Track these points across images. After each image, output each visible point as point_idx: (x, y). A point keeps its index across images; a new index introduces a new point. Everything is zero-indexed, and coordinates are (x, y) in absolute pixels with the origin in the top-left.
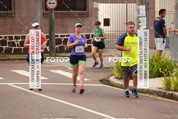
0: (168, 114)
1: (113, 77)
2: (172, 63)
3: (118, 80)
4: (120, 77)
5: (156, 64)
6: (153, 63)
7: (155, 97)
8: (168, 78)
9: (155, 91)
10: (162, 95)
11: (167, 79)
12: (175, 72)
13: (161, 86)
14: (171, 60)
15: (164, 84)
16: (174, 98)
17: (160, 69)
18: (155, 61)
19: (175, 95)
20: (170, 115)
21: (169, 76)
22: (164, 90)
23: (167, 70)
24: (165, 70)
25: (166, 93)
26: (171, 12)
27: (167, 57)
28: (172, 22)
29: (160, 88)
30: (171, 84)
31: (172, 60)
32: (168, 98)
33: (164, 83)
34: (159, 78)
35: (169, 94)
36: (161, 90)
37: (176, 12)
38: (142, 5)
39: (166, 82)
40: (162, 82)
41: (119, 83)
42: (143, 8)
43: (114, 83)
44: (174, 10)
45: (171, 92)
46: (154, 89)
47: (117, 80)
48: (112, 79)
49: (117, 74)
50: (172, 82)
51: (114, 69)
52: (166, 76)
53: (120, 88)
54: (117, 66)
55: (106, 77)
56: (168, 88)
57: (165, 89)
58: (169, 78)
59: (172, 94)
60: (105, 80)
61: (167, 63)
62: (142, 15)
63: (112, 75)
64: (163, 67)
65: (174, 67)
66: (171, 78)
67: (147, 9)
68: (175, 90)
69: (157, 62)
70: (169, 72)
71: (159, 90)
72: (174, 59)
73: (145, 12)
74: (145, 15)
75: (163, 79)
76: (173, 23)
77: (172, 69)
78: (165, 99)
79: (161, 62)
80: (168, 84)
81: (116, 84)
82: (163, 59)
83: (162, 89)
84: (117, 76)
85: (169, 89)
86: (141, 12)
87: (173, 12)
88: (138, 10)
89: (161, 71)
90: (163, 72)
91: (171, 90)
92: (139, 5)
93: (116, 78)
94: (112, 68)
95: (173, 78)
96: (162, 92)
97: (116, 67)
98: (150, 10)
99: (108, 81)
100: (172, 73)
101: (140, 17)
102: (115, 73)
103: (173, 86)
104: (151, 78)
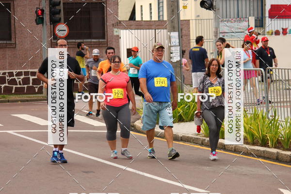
1: (140, 121)
7: (191, 145)
9: (191, 138)
10: (201, 143)
20: (210, 168)
22: (203, 136)
25: (205, 140)
26: (210, 40)
36: (199, 137)
37: (215, 39)
38: (174, 31)
42: (175, 35)
44: (213, 37)
46: (190, 136)
48: (138, 124)
62: (174, 44)
63: (138, 119)
67: (181, 37)
71: (197, 137)
73: (178, 41)
74: (178, 44)
76: (213, 53)
78: (204, 148)
83: (200, 135)
86: (173, 40)
87: (213, 40)
88: (170, 38)
92: (170, 31)
96: (200, 139)
98: (184, 38)
99: (134, 126)
101: (172, 46)
104: (187, 121)
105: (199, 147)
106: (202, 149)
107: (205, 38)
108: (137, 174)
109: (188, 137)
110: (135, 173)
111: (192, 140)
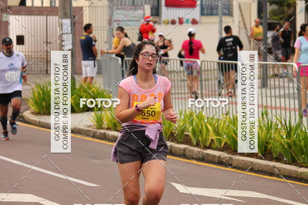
0: (99, 159)
1: (29, 112)
3: (35, 116)
4: (37, 111)
6: (81, 93)
7: (83, 138)
8: (99, 112)
9: (83, 130)
10: (92, 135)
11: (98, 114)
13: (91, 123)
15: (94, 121)
16: (107, 139)
18: (83, 91)
19: (108, 134)
20: (102, 161)
22: (95, 128)
25: (96, 132)
28: (105, 40)
29: (89, 126)
30: (104, 120)
31: (105, 89)
32: (100, 138)
33: (94, 119)
35: (100, 133)
36: (90, 129)
37: (109, 28)
38: (66, 18)
39: (96, 119)
40: (92, 119)
41: (36, 119)
42: (67, 22)
43: (30, 119)
44: (108, 25)
45: (103, 131)
46: (82, 127)
47: (33, 116)
48: (27, 114)
49: (33, 108)
50: (105, 118)
51: (30, 101)
52: (97, 111)
53: (38, 126)
54: (33, 97)
56: (99, 125)
58: (101, 113)
59: (105, 133)
62: (66, 31)
63: (27, 110)
66: (103, 113)
67: (73, 24)
68: (108, 129)
69: (85, 92)
71: (88, 129)
73: (70, 28)
74: (70, 32)
75: (93, 114)
78: (96, 140)
80: (100, 122)
81: (33, 120)
82: (94, 89)
83: (91, 126)
84: (33, 111)
85: (101, 127)
86: (64, 27)
87: (106, 29)
88: (61, 25)
91: (103, 129)
92: (62, 18)
93: (33, 113)
94: (27, 100)
95: (105, 113)
96: (91, 131)
97: (32, 99)
98: (77, 25)
99: (22, 117)
101: (64, 34)
102: (31, 106)
103: (105, 123)
104: (78, 112)
105: (91, 139)
106: (93, 142)
107: (94, 26)
108: (24, 167)
109: (79, 129)
110: (23, 166)
111: (83, 132)
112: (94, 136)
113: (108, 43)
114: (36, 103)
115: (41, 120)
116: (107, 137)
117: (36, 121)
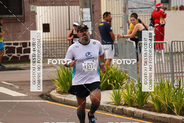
1: (55, 91)
2: (122, 73)
3: (61, 95)
4: (62, 90)
5: (103, 75)
6: (101, 73)
7: (103, 113)
8: (117, 90)
9: (102, 107)
11: (116, 92)
12: (125, 83)
13: (110, 100)
14: (120, 70)
15: (113, 98)
16: (124, 114)
17: (108, 80)
19: (126, 110)
21: (118, 89)
22: (113, 105)
23: (116, 82)
24: (114, 81)
25: (115, 108)
27: (116, 67)
29: (109, 103)
30: (121, 97)
31: (122, 70)
32: (118, 113)
33: (113, 96)
34: (107, 91)
35: (118, 109)
36: (109, 105)
37: (124, 15)
38: (86, 7)
39: (116, 95)
40: (111, 96)
41: (62, 97)
42: (87, 11)
43: (57, 98)
44: (123, 13)
45: (120, 107)
47: (59, 95)
48: (54, 93)
49: (59, 88)
50: (122, 96)
51: (56, 82)
52: (115, 89)
53: (63, 104)
54: (59, 78)
55: (47, 91)
56: (117, 102)
57: (114, 103)
58: (119, 91)
59: (123, 109)
60: (45, 95)
61: (116, 74)
62: (86, 19)
63: (54, 89)
64: (112, 78)
65: (123, 78)
66: (121, 91)
67: (92, 13)
68: (125, 105)
70: (118, 83)
71: (108, 105)
72: (124, 69)
73: (89, 16)
74: (89, 19)
75: (111, 92)
76: (122, 27)
77: (122, 81)
78: (115, 115)
79: (110, 72)
80: (117, 98)
81: (58, 99)
82: (112, 70)
83: (110, 103)
84: (59, 90)
85: (119, 104)
86: (85, 16)
87: (122, 16)
88: (82, 14)
89: (110, 82)
90: (111, 84)
91: (121, 105)
92: (83, 7)
93: (59, 92)
94: (54, 80)
95: (122, 91)
96: (111, 107)
97: (58, 80)
98: (96, 13)
99: (49, 96)
100: (122, 85)
101: (85, 22)
102: (57, 86)
103: (123, 99)
105: (110, 114)
106: (112, 117)
111: (103, 109)
112: (113, 112)
113: (124, 28)
114: (61, 83)
115: (66, 98)
116: (124, 113)
117: (61, 99)
